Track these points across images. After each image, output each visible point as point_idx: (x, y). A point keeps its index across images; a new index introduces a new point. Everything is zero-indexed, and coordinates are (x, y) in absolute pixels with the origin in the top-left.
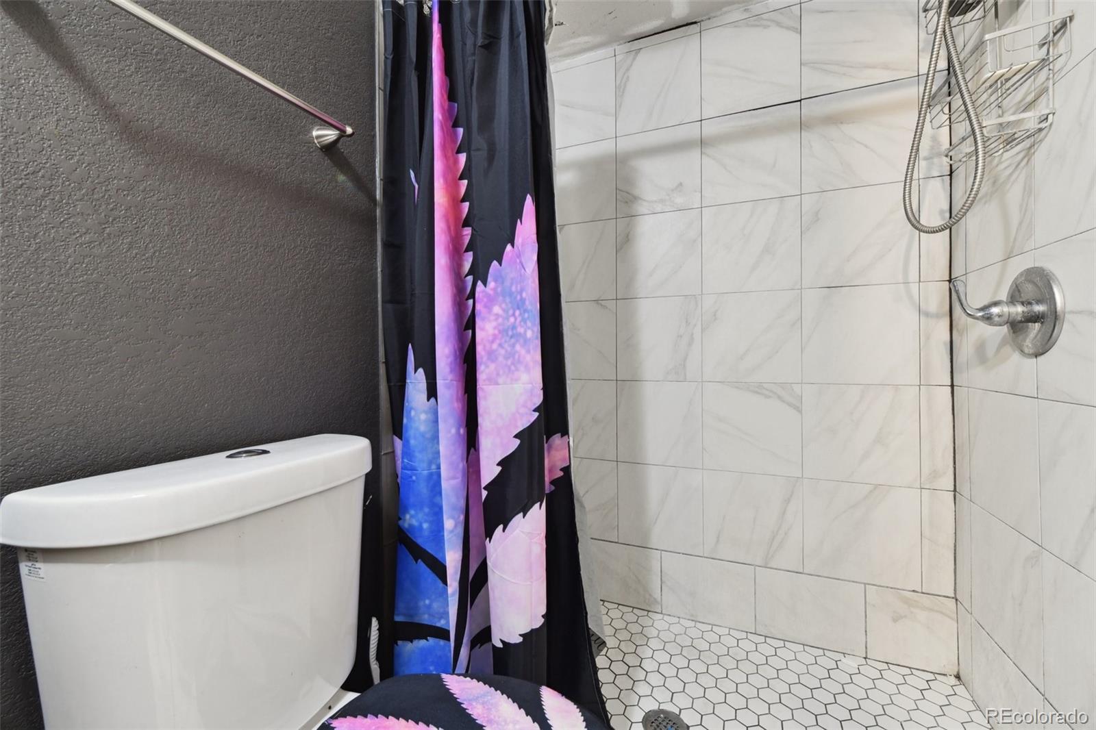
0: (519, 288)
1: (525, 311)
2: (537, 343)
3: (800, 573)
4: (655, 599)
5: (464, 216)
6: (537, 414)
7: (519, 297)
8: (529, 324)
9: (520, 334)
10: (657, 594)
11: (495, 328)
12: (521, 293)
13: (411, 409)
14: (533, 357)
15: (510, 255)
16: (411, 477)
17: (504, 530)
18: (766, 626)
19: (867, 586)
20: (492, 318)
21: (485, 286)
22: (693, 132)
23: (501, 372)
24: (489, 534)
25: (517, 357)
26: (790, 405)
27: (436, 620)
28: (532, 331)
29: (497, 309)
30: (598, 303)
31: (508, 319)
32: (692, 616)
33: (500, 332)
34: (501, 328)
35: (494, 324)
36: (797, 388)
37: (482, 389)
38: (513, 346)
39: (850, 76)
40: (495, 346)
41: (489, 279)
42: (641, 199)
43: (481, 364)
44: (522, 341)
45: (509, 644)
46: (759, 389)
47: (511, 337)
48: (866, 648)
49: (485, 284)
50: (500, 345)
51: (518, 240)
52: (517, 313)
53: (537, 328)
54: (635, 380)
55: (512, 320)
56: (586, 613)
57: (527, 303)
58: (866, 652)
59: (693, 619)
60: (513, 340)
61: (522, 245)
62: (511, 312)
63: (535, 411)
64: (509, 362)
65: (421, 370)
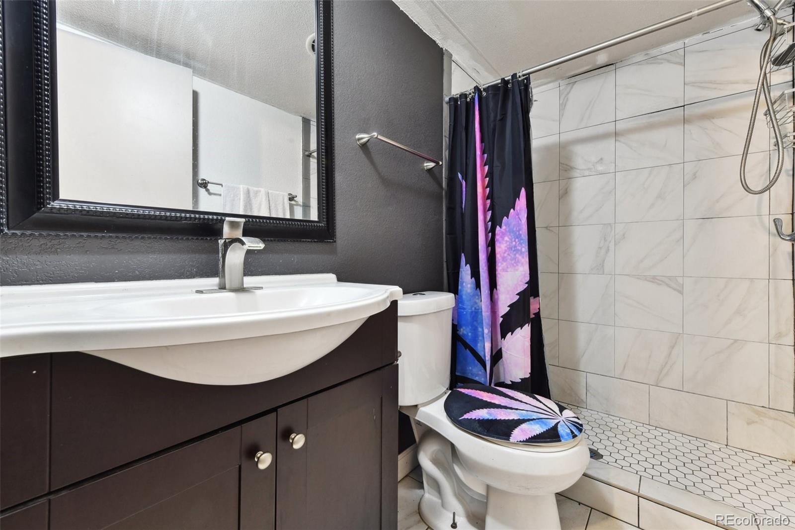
0: (518, 229)
1: (521, 239)
2: (527, 253)
3: (681, 391)
4: (582, 400)
5: (487, 194)
6: (527, 285)
7: (518, 233)
8: (523, 245)
9: (518, 250)
10: (583, 397)
11: (506, 247)
12: (519, 231)
13: (464, 282)
14: (525, 260)
15: (513, 214)
16: (463, 312)
17: (512, 334)
18: (656, 421)
19: (728, 402)
20: (504, 242)
21: (501, 228)
22: (610, 128)
23: (509, 266)
24: (503, 336)
25: (517, 260)
26: (675, 289)
27: (474, 377)
28: (525, 249)
29: (506, 238)
30: (547, 229)
31: (512, 243)
32: (606, 411)
33: (508, 248)
34: (508, 247)
35: (505, 245)
36: (680, 280)
37: (500, 274)
38: (515, 255)
39: (719, 89)
40: (506, 255)
41: (503, 225)
42: (575, 168)
43: (499, 263)
44: (519, 253)
45: (515, 382)
46: (654, 280)
47: (514, 251)
48: (727, 439)
49: (501, 227)
50: (508, 254)
51: (517, 207)
52: (517, 240)
53: (527, 247)
54: (571, 273)
55: (514, 243)
56: (548, 380)
57: (522, 236)
58: (727, 442)
59: (608, 413)
60: (515, 252)
61: (520, 210)
62: (513, 240)
63: (526, 283)
64: (513, 262)
65: (468, 265)
